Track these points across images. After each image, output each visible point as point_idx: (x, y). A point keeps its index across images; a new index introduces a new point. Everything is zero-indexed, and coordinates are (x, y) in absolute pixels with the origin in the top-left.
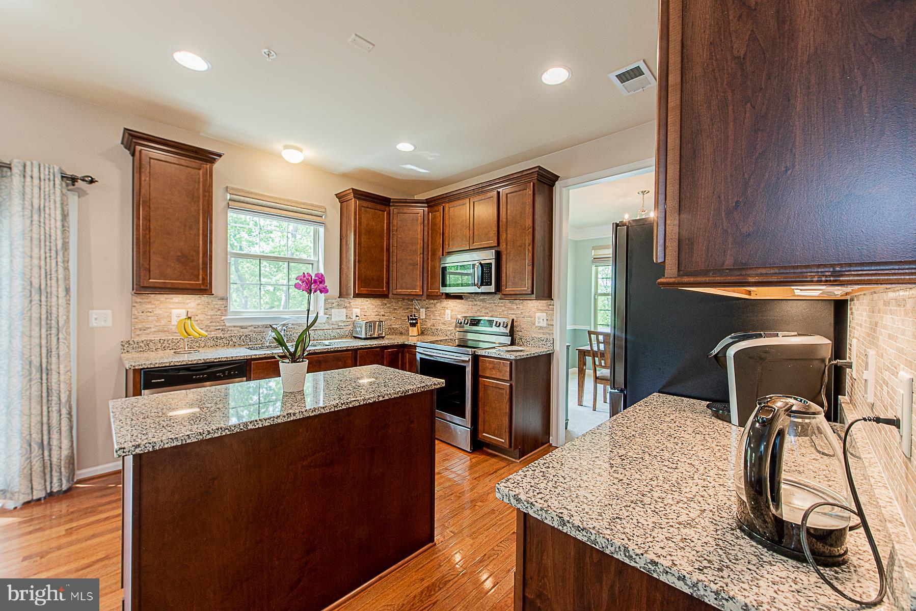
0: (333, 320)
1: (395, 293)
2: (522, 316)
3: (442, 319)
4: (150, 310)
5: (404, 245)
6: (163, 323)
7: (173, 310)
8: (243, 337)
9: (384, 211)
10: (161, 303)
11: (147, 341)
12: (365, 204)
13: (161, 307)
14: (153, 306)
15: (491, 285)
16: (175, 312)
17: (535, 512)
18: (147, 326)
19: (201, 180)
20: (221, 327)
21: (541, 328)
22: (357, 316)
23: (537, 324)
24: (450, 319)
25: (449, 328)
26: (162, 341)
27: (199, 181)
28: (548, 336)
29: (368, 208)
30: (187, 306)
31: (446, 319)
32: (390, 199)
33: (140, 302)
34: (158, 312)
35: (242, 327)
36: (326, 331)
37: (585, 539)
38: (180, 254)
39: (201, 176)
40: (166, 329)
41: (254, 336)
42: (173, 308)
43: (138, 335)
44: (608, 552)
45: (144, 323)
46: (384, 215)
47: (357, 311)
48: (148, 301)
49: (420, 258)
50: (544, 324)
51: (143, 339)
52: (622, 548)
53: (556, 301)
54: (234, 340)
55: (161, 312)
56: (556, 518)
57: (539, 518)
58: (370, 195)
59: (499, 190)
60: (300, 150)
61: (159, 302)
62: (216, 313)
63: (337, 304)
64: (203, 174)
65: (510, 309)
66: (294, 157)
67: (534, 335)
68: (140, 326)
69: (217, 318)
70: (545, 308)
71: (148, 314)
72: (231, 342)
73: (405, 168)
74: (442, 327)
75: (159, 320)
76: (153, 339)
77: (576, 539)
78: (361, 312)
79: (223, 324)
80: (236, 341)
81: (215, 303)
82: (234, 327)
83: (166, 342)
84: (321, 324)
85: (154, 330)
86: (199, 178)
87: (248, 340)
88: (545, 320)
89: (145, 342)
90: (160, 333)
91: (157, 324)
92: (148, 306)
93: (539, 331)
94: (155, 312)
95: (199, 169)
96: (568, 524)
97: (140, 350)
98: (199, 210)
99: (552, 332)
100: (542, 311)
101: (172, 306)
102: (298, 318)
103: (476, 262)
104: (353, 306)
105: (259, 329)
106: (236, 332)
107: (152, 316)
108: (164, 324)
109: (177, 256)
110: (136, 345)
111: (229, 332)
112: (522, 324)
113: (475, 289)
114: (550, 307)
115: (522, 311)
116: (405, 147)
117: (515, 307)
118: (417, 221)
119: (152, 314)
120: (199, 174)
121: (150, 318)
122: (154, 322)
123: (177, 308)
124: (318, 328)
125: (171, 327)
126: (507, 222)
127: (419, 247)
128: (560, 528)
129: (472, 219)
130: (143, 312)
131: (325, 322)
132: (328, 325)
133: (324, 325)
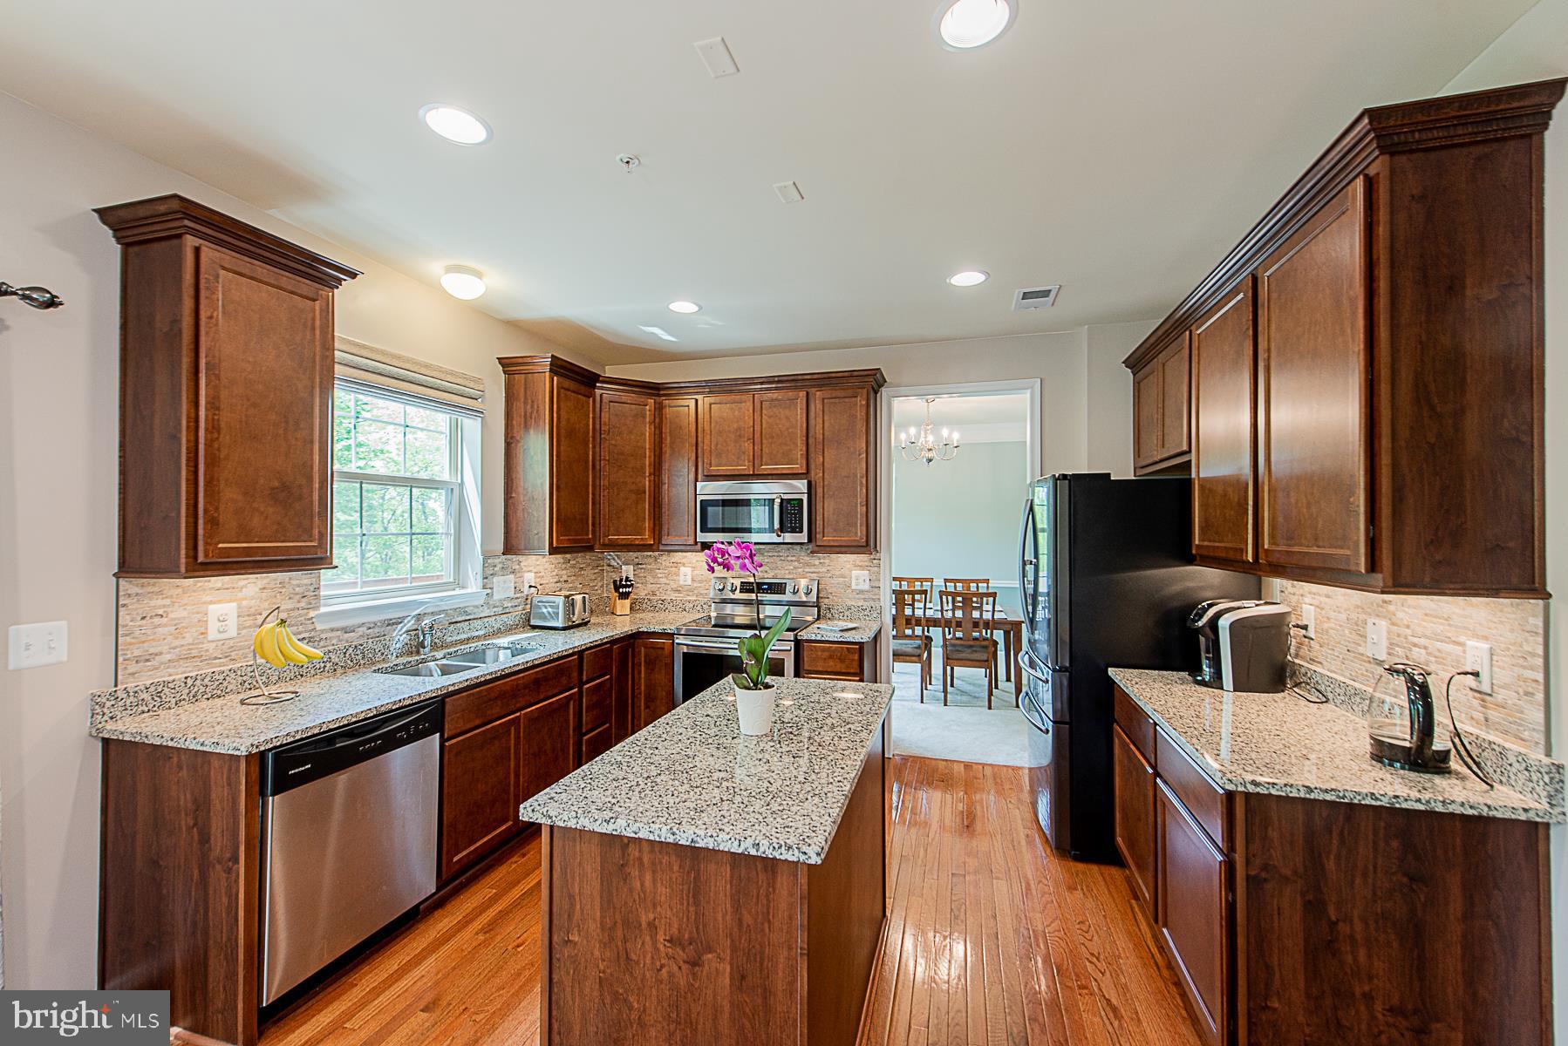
0: (495, 597)
1: (607, 542)
2: (829, 575)
3: (672, 582)
4: (160, 612)
5: (622, 457)
6: (189, 639)
7: (211, 607)
8: (351, 649)
9: (589, 398)
10: (184, 592)
11: (158, 684)
12: (567, 383)
13: (185, 601)
14: (167, 601)
15: (801, 531)
16: (215, 610)
17: (1277, 790)
18: (152, 650)
19: (318, 323)
20: (306, 635)
21: (861, 592)
22: (530, 587)
23: (853, 587)
24: (689, 582)
25: (689, 598)
26: (190, 682)
27: (313, 324)
28: (872, 603)
29: (568, 390)
30: (240, 595)
31: (681, 583)
32: (600, 376)
33: (137, 594)
34: (178, 613)
35: (346, 630)
36: (486, 620)
37: (1333, 798)
38: (276, 484)
39: (318, 312)
40: (195, 653)
41: (370, 645)
42: (211, 602)
43: (133, 674)
44: (1356, 801)
45: (145, 645)
46: (589, 403)
47: (529, 578)
48: (156, 589)
49: (650, 481)
50: (866, 586)
51: (148, 683)
52: (1369, 794)
53: (883, 555)
54: (335, 659)
55: (185, 614)
56: (1301, 789)
57: (1284, 794)
58: (575, 369)
59: (809, 390)
60: (479, 275)
61: (180, 590)
62: (299, 605)
63: (501, 566)
64: (321, 310)
65: (808, 565)
66: (466, 288)
67: (849, 603)
68: (137, 653)
69: (300, 615)
70: (866, 564)
71: (157, 620)
72: (328, 665)
73: (645, 332)
74: (674, 596)
75: (179, 631)
76: (171, 678)
77: (1325, 800)
78: (536, 577)
79: (311, 627)
80: (337, 660)
81: (294, 582)
82: (332, 630)
83: (198, 682)
84: (477, 607)
85: (168, 657)
86: (314, 319)
87: (360, 657)
88: (868, 581)
89: (152, 689)
90: (182, 662)
91: (176, 643)
92: (160, 602)
93: (857, 596)
94: (172, 616)
95: (314, 300)
96: (1315, 791)
97: (141, 708)
98: (313, 387)
99: (877, 597)
100: (861, 567)
101: (209, 598)
102: (441, 599)
103: (774, 496)
104: (525, 569)
105: (376, 630)
106: (334, 642)
107: (165, 626)
108: (191, 641)
109: (273, 489)
110: (132, 699)
111: (322, 644)
112: (831, 585)
113: (771, 538)
114: (875, 561)
115: (829, 568)
116: (684, 307)
117: (817, 562)
118: (644, 417)
119: (164, 620)
120: (313, 310)
121: (160, 630)
122: (170, 639)
123: (219, 602)
124: (472, 617)
125: (205, 646)
126: (823, 439)
127: (647, 463)
128: (1308, 796)
129: (757, 428)
130: (143, 618)
131: (482, 603)
132: (488, 608)
133: (481, 609)
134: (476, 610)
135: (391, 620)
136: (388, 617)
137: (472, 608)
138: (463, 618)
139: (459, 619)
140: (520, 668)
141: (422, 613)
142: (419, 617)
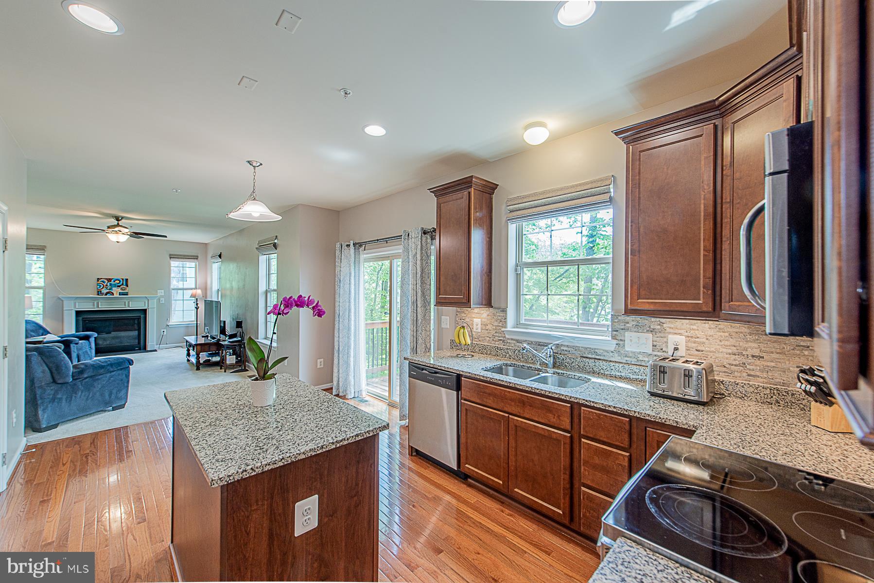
0: (627, 349)
7: (474, 319)
8: (517, 351)
10: (469, 313)
13: (469, 316)
14: (465, 315)
20: (502, 338)
22: (676, 349)
30: (482, 317)
35: (518, 341)
47: (677, 340)
55: (469, 320)
62: (499, 325)
63: (634, 323)
69: (500, 329)
72: (507, 355)
79: (504, 336)
80: (511, 354)
81: (498, 314)
82: (512, 339)
94: (466, 320)
101: (474, 316)
104: (668, 330)
111: (508, 344)
123: (477, 318)
124: (601, 358)
131: (613, 349)
132: (619, 356)
133: (611, 354)
134: (605, 354)
135: (540, 342)
136: (539, 341)
137: (602, 351)
138: (593, 356)
139: (590, 356)
140: (504, 383)
141: (560, 344)
142: (557, 346)
